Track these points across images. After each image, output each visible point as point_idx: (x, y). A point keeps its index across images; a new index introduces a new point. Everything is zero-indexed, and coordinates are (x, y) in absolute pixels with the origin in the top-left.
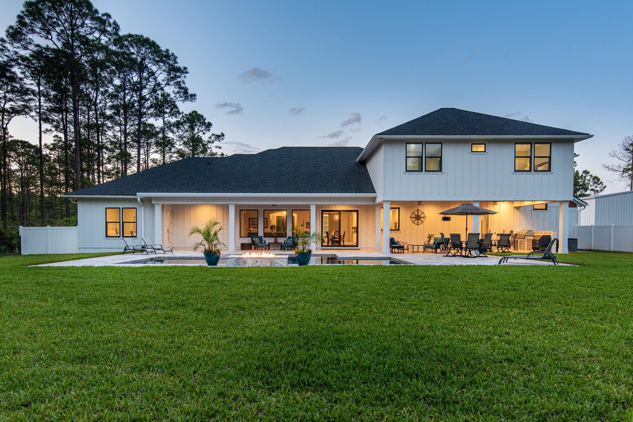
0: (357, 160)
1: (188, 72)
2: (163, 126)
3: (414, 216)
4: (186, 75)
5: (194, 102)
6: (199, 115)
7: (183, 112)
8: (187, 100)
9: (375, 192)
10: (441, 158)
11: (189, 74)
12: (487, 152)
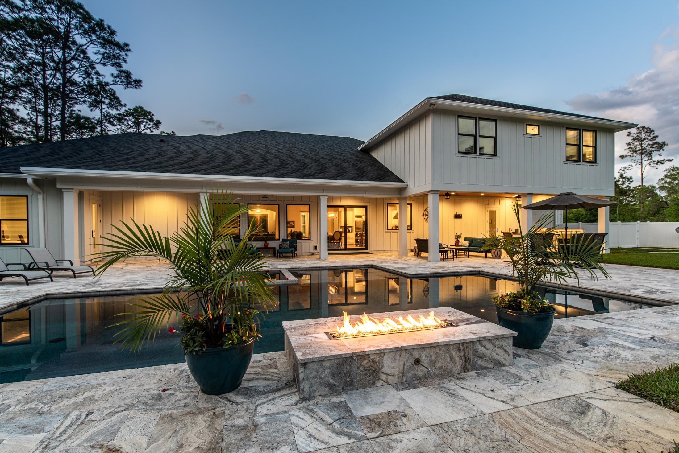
0: (359, 148)
1: (129, 50)
2: (100, 117)
4: (128, 53)
5: (139, 89)
6: (145, 111)
7: (125, 105)
8: (129, 86)
9: (403, 182)
10: (495, 138)
11: (132, 51)
12: (540, 135)
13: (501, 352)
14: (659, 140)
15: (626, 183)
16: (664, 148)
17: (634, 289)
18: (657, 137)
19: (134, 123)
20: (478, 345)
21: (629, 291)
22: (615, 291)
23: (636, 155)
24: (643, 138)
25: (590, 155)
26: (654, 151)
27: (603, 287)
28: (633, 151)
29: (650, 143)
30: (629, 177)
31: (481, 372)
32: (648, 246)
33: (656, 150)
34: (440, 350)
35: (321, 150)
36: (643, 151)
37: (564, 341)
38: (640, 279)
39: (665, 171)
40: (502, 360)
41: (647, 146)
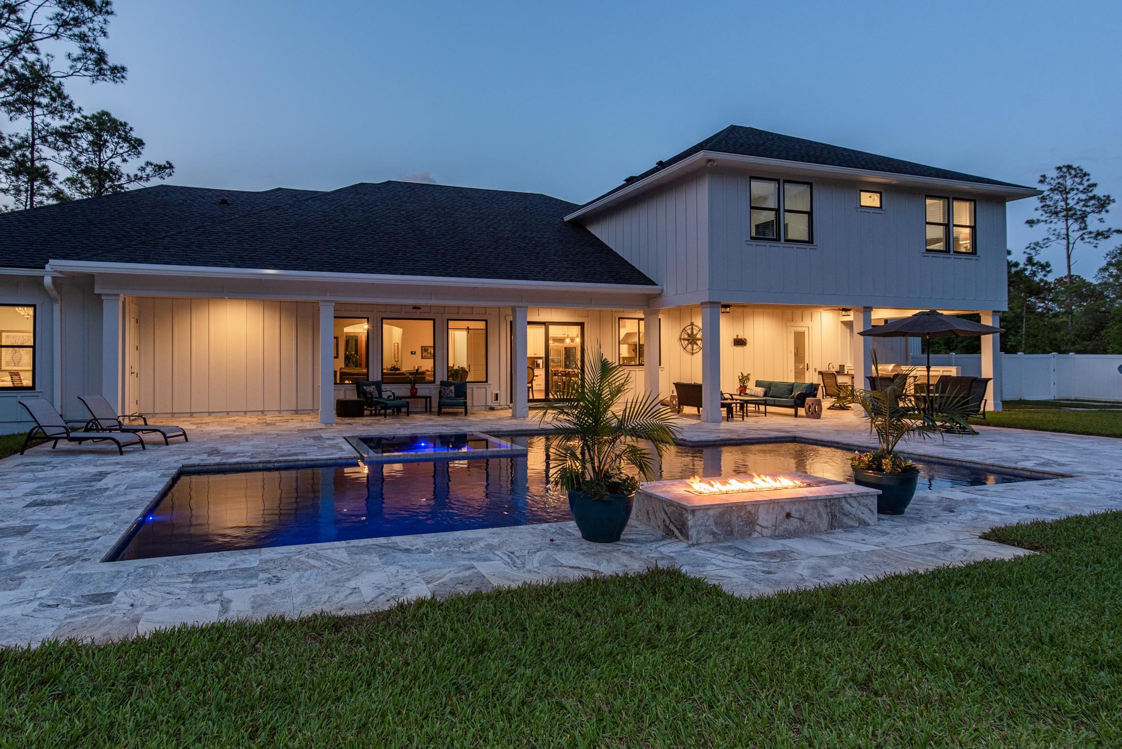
0: (567, 218)
1: (112, 13)
2: (30, 133)
3: (686, 336)
4: (109, 18)
5: (119, 84)
6: (114, 121)
7: (80, 108)
8: (101, 77)
9: (653, 284)
10: (810, 214)
11: (115, 15)
12: (883, 208)
13: (866, 510)
14: (1098, 192)
15: (1038, 274)
16: (1108, 208)
17: (1024, 460)
18: (1095, 185)
19: (92, 143)
20: (843, 503)
21: (1016, 463)
22: (997, 463)
23: (1056, 220)
24: (1068, 188)
25: (966, 239)
26: (1089, 213)
27: (982, 458)
28: (1050, 212)
29: (1083, 197)
30: (1043, 262)
31: (847, 529)
32: (1073, 398)
33: (1093, 211)
34: (808, 504)
35: (502, 222)
36: (1070, 213)
37: (929, 509)
38: (1036, 449)
39: (1107, 255)
40: (867, 519)
41: (1077, 203)
